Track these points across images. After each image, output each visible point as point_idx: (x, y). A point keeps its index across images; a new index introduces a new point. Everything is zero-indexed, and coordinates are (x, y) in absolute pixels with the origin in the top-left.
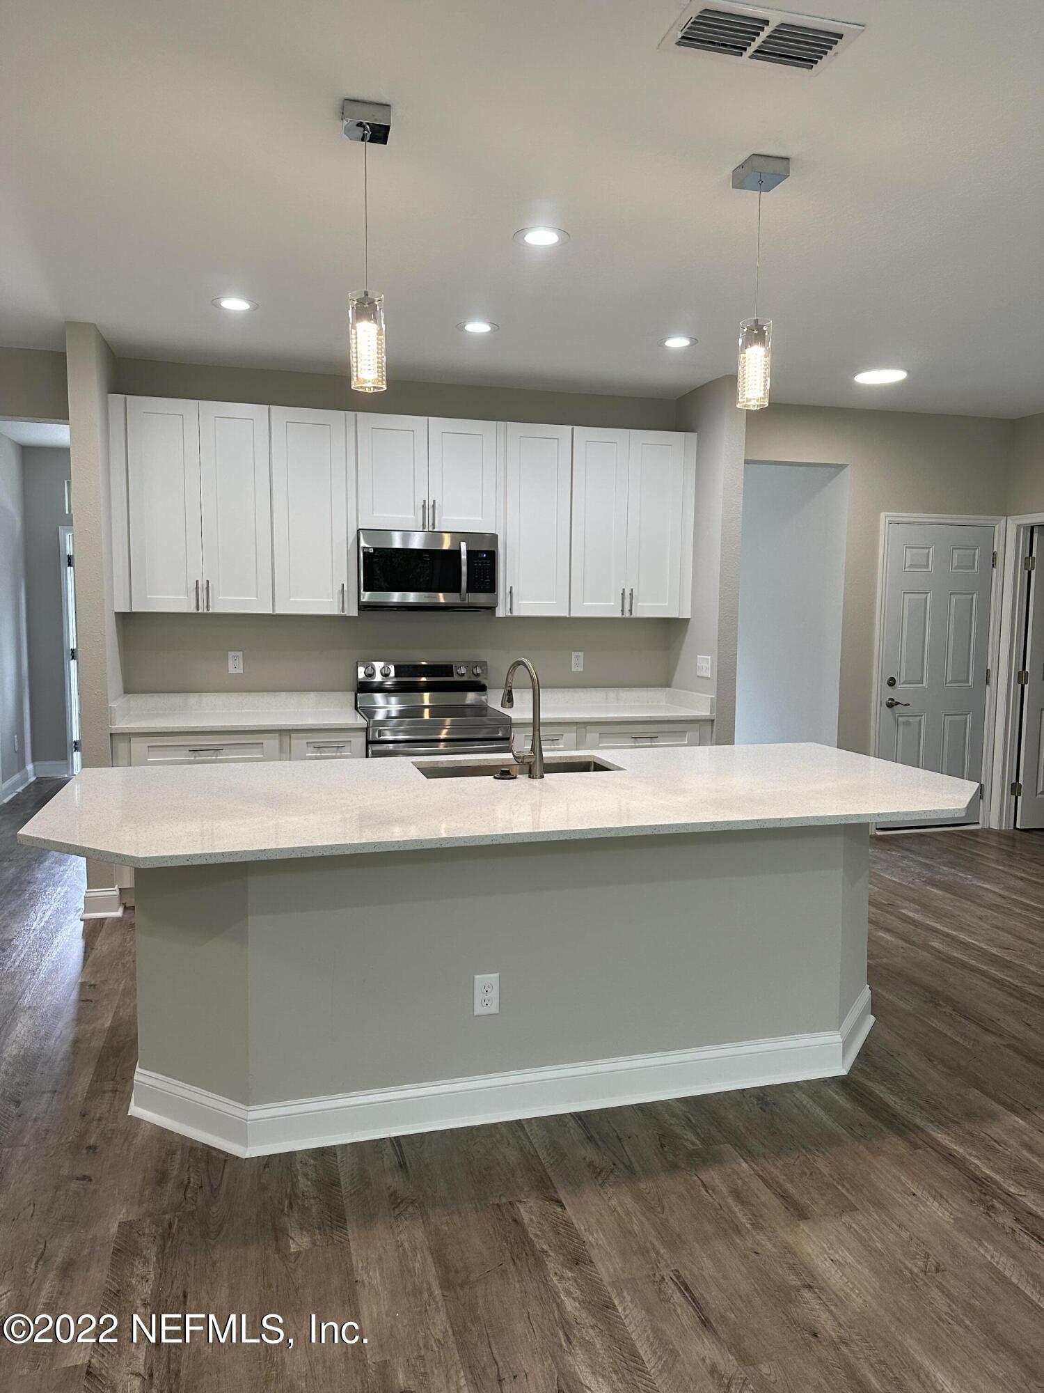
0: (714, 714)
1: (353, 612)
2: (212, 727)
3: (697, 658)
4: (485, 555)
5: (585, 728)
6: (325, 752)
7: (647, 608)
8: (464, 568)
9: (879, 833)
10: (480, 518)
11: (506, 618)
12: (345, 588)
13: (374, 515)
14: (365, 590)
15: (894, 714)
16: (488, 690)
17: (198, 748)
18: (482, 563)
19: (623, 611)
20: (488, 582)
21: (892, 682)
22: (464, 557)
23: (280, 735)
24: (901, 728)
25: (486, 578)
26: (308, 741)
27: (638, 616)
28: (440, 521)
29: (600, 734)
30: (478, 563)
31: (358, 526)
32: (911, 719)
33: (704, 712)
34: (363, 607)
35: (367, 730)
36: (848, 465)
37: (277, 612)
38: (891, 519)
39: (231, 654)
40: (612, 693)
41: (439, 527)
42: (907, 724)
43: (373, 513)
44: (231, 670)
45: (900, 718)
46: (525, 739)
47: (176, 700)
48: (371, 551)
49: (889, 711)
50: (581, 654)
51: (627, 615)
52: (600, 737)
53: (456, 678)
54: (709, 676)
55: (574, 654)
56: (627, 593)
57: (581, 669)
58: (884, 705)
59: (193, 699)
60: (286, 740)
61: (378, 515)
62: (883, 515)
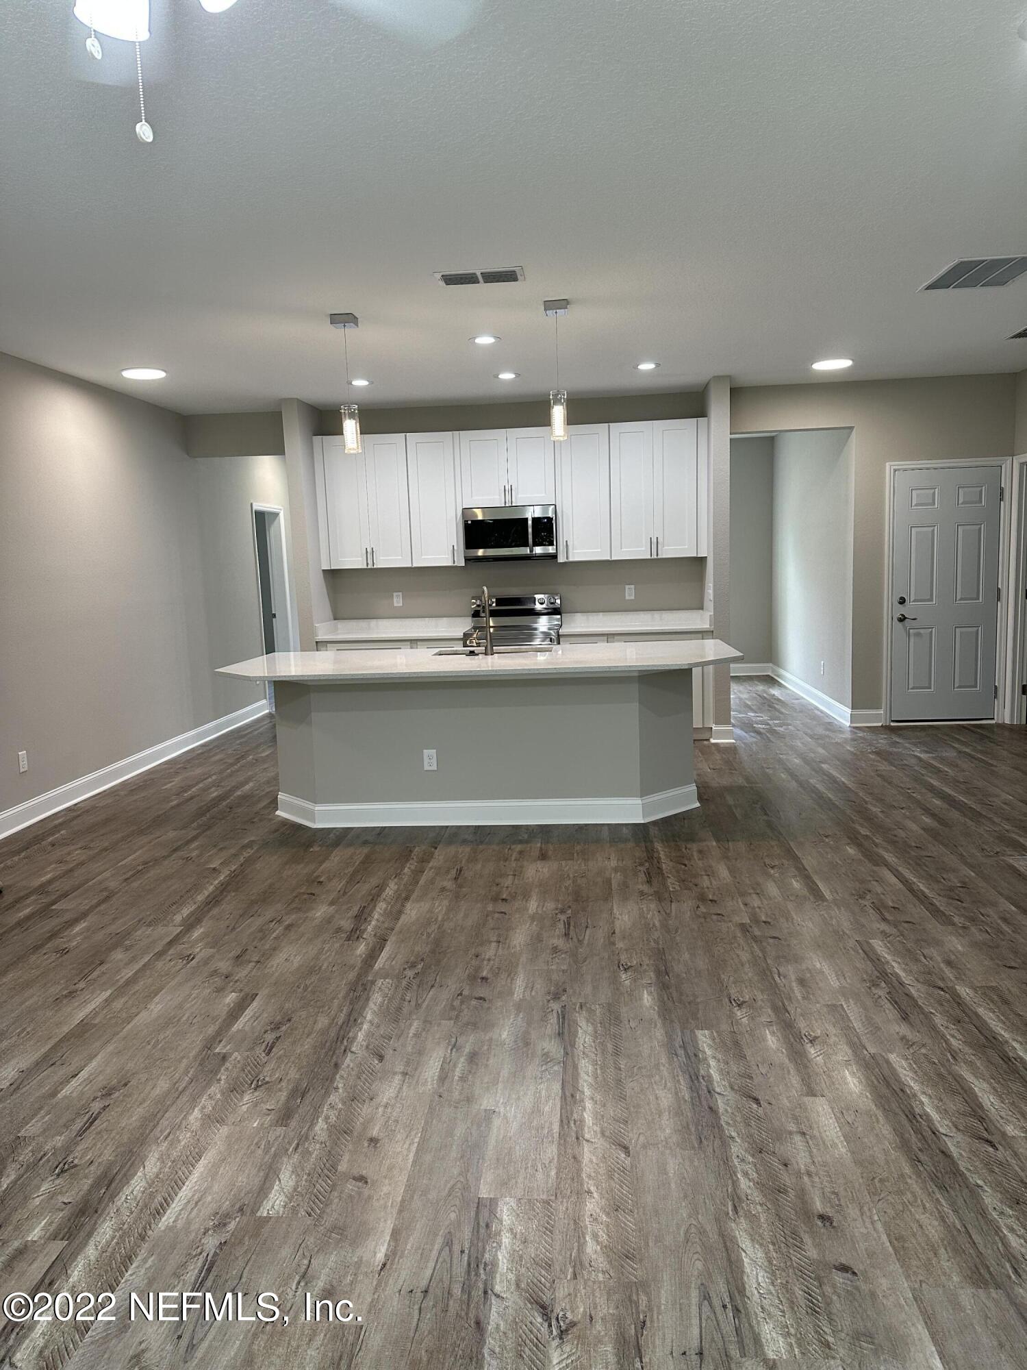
0: (712, 627)
1: (462, 563)
3: (709, 586)
4: (545, 520)
7: (669, 551)
8: (530, 530)
9: (892, 724)
10: (544, 495)
11: (565, 563)
12: (455, 548)
14: (468, 548)
15: (905, 628)
18: (544, 527)
19: (652, 554)
21: (902, 601)
22: (530, 522)
24: (912, 640)
25: (548, 535)
27: (664, 557)
28: (516, 498)
30: (540, 527)
31: (462, 506)
32: (922, 631)
33: (707, 626)
34: (467, 560)
36: (854, 427)
37: (415, 565)
38: (896, 467)
39: (395, 594)
40: (656, 615)
41: (516, 503)
42: (918, 635)
43: (472, 497)
44: (395, 605)
45: (911, 631)
47: (363, 624)
49: (900, 624)
50: (631, 586)
51: (656, 557)
54: (712, 599)
55: (627, 587)
56: (654, 540)
57: (634, 597)
58: (895, 620)
59: (373, 622)
61: (475, 498)
62: (887, 464)
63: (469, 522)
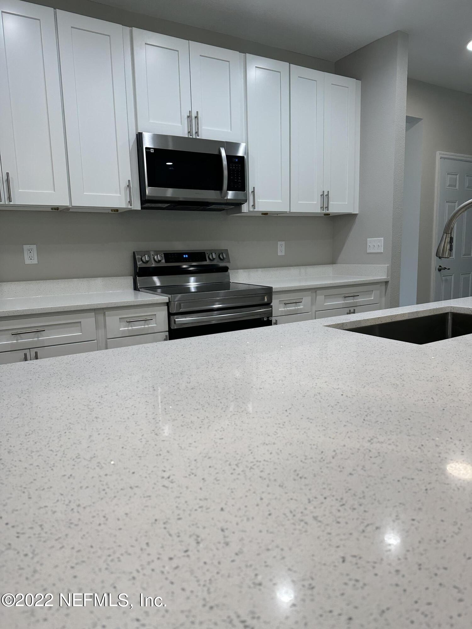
0: (389, 277)
1: (137, 206)
3: (367, 240)
5: (316, 292)
10: (230, 131)
11: (249, 213)
12: (131, 185)
13: (150, 121)
14: (149, 186)
15: (441, 275)
16: (229, 271)
18: (235, 167)
20: (240, 182)
24: (444, 283)
25: (239, 179)
26: (121, 317)
27: (332, 212)
29: (325, 296)
31: (137, 129)
32: (448, 277)
33: (383, 276)
34: (145, 201)
35: (168, 304)
36: (422, 119)
38: (441, 156)
40: (303, 269)
42: (446, 280)
44: (28, 262)
45: (443, 277)
46: (280, 304)
48: (152, 151)
49: (439, 272)
50: (283, 243)
52: (325, 299)
53: (208, 262)
54: (382, 252)
56: (325, 194)
57: (283, 254)
58: (437, 270)
60: (101, 318)
61: (152, 121)
62: (437, 153)
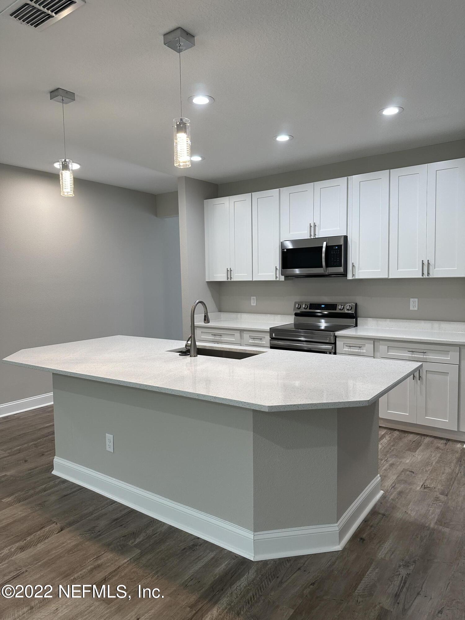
2: (219, 326)
4: (337, 248)
6: (256, 341)
7: (440, 272)
8: (323, 255)
17: (216, 334)
19: (423, 274)
22: (324, 249)
23: (240, 332)
30: (333, 252)
39: (252, 297)
43: (290, 233)
47: (233, 315)
51: (426, 276)
55: (412, 300)
59: (239, 315)
63: (285, 250)
